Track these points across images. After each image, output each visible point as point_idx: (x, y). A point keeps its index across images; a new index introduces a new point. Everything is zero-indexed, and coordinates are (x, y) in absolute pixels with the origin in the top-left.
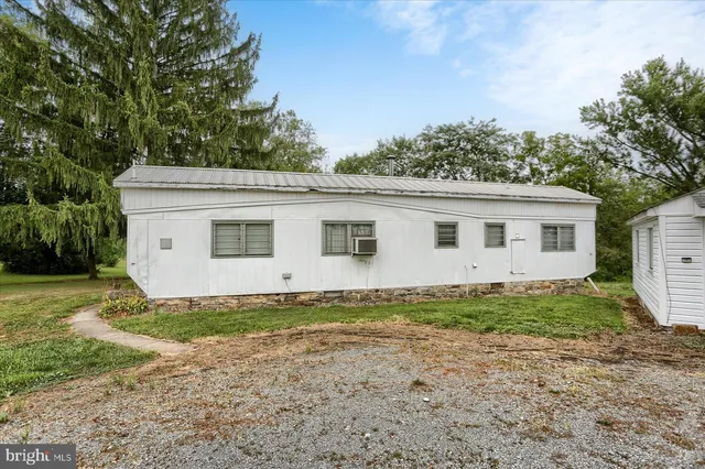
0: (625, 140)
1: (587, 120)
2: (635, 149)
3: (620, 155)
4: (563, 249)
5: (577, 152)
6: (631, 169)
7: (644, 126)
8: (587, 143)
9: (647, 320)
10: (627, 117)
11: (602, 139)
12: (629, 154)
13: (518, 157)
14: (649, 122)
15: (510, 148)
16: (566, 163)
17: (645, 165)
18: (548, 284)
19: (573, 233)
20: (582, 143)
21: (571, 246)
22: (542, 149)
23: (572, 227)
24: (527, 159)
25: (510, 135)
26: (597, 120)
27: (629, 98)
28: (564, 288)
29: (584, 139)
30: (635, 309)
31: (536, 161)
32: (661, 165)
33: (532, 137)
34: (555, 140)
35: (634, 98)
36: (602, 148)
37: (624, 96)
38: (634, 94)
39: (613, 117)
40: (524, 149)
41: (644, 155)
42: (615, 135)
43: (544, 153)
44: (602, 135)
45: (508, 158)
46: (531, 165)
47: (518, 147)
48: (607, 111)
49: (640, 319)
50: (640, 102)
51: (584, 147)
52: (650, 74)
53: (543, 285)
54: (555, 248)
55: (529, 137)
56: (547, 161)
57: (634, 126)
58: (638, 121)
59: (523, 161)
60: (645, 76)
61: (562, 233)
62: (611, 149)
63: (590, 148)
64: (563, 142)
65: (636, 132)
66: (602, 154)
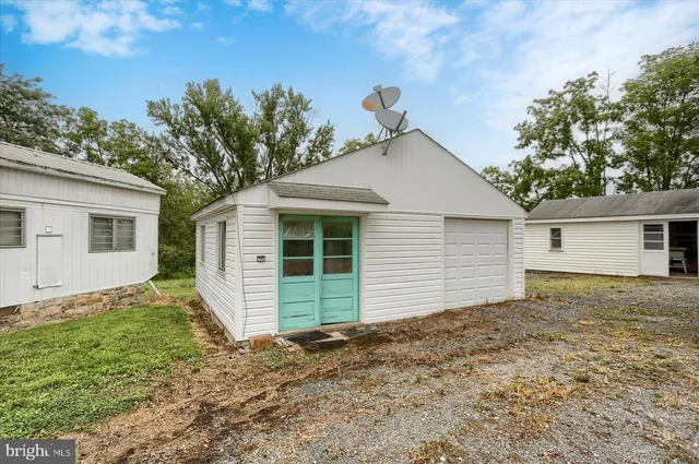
0: (185, 144)
1: (153, 115)
2: (192, 154)
3: (180, 158)
4: (119, 248)
5: (142, 146)
6: (188, 172)
7: (200, 137)
8: (152, 139)
9: (217, 332)
10: (188, 122)
11: (165, 139)
12: (187, 158)
13: (71, 136)
14: (204, 134)
15: (62, 124)
16: (130, 154)
17: (199, 171)
18: (97, 296)
19: (133, 229)
20: (147, 138)
21: (130, 244)
22: (104, 134)
23: (132, 221)
24: (84, 142)
25: (62, 107)
26: (162, 118)
27: (190, 106)
28: (120, 298)
29: (150, 134)
30: (201, 316)
31: (95, 145)
32: (211, 174)
33: (91, 116)
34: (119, 127)
35: (195, 108)
36: (165, 147)
37: (187, 102)
38: (195, 104)
39: (176, 119)
40: (81, 128)
41: (199, 161)
42: (178, 138)
43: (106, 139)
44: (166, 134)
45: (59, 135)
46: (88, 149)
47: (73, 125)
48: (172, 112)
49: (210, 332)
50: (199, 113)
51: (148, 142)
52: (209, 91)
53: (90, 299)
54: (109, 247)
55: (88, 116)
56: (108, 148)
57: (193, 134)
58: (197, 129)
59: (79, 142)
60: (204, 90)
61: (119, 227)
62: (173, 150)
63: (154, 144)
64: (127, 132)
65: (194, 140)
66: (165, 154)
